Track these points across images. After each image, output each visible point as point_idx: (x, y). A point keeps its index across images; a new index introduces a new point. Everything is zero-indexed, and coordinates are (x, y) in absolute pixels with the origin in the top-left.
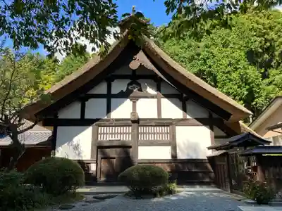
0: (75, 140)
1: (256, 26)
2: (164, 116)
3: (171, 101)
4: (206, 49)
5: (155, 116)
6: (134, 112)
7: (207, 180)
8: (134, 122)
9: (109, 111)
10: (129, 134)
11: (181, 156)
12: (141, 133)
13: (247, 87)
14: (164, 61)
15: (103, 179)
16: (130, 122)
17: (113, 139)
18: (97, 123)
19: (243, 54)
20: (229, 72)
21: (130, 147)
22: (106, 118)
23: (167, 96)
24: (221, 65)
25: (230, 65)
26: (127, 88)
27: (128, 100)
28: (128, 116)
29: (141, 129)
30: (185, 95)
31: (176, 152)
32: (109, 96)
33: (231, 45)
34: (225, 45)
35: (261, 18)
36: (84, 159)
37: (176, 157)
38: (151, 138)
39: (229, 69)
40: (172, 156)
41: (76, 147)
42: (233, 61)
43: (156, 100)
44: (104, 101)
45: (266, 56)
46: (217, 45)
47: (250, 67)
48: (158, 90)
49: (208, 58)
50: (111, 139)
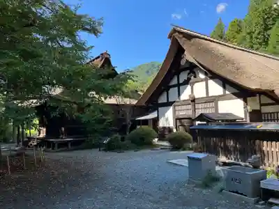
0: (166, 115)
2: (210, 94)
5: (204, 95)
9: (179, 95)
10: (190, 109)
16: (190, 101)
18: (174, 104)
22: (178, 100)
26: (188, 77)
27: (189, 86)
29: (197, 106)
32: (179, 85)
41: (167, 120)
44: (176, 88)
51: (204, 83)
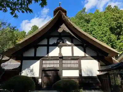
0: (31, 67)
1: (113, 17)
2: (75, 55)
3: (78, 48)
4: (92, 27)
5: (71, 55)
6: (60, 53)
7: (98, 87)
8: (60, 58)
9: (48, 53)
10: (58, 64)
11: (84, 75)
12: (64, 64)
13: (111, 43)
14: (75, 28)
15: (45, 87)
16: (58, 58)
17: (50, 66)
18: (42, 58)
19: (108, 29)
20: (102, 37)
21: (59, 70)
22: (46, 56)
23: (76, 45)
24: (99, 34)
25: (103, 34)
26: (57, 42)
27: (57, 47)
28: (58, 55)
29: (64, 62)
30: (85, 45)
31: (81, 73)
32: (48, 46)
33: (103, 25)
34: (100, 25)
35: (115, 13)
36: (35, 76)
37: (81, 75)
38: (69, 66)
39: (102, 35)
40: (80, 75)
41: (32, 71)
42: (104, 32)
43: (71, 47)
44: (46, 48)
45: (118, 30)
46: (96, 25)
47: (112, 34)
48: (72, 42)
49: (93, 31)
50: (49, 66)
51: (70, 47)
